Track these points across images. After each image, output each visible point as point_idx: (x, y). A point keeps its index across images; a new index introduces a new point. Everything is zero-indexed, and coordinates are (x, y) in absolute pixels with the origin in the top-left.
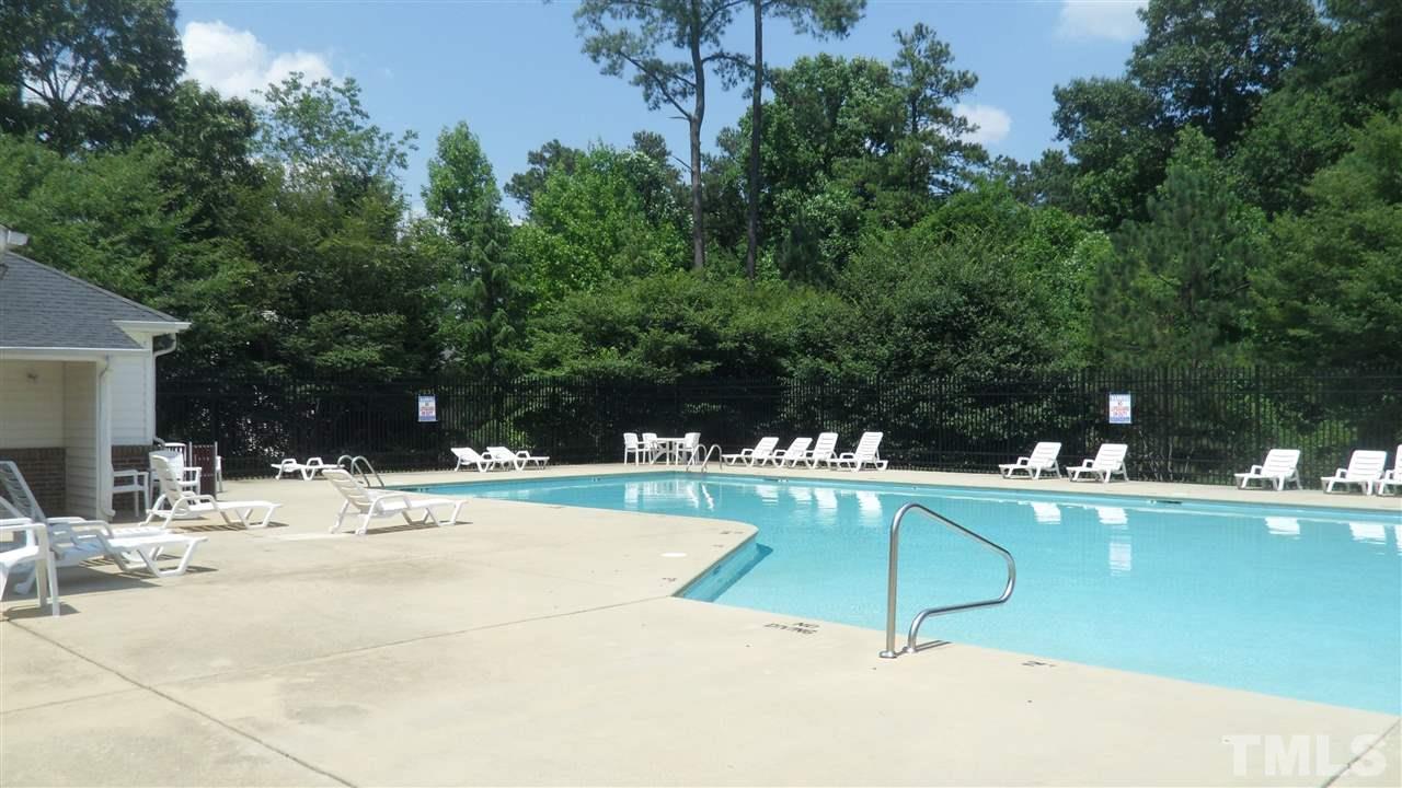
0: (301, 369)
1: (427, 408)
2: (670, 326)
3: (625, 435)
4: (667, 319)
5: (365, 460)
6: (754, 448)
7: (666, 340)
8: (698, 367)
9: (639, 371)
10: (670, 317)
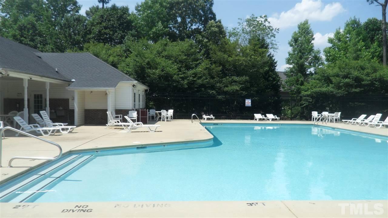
0: (220, 92)
1: (248, 102)
2: (346, 77)
3: (312, 112)
4: (344, 74)
5: (196, 115)
6: (357, 118)
7: (342, 82)
8: (354, 90)
9: (332, 92)
10: (345, 73)
